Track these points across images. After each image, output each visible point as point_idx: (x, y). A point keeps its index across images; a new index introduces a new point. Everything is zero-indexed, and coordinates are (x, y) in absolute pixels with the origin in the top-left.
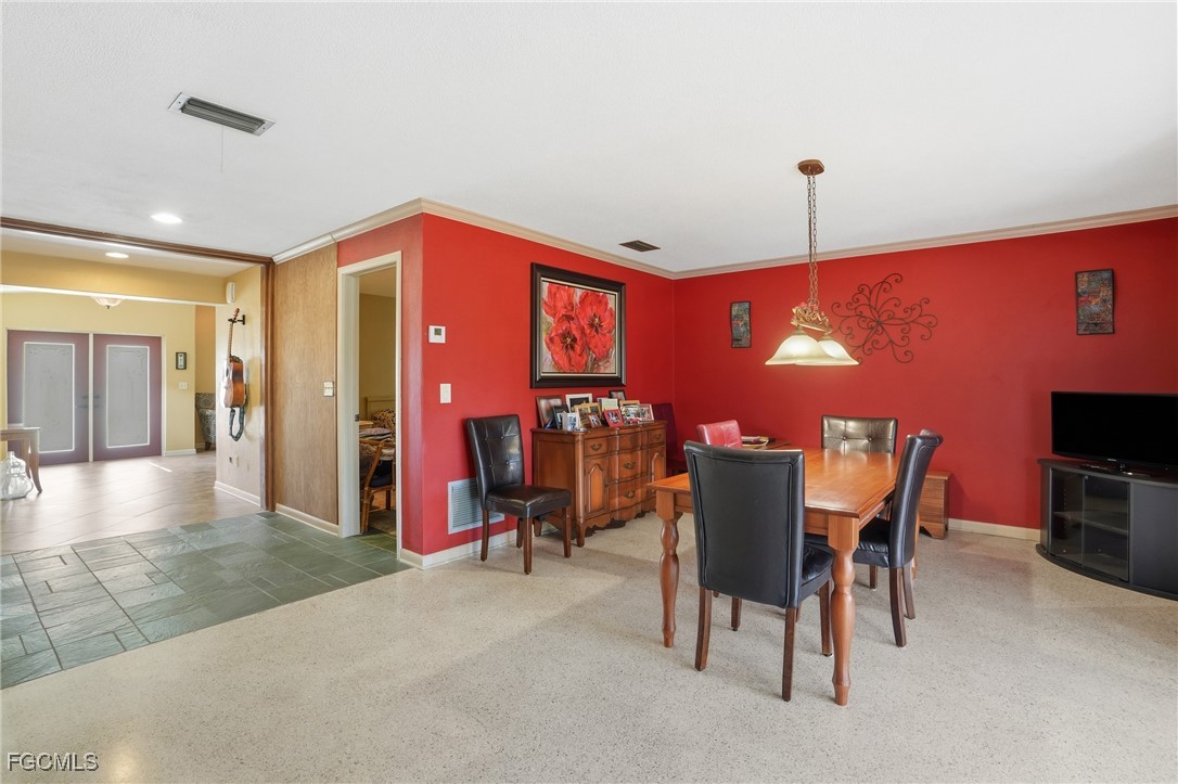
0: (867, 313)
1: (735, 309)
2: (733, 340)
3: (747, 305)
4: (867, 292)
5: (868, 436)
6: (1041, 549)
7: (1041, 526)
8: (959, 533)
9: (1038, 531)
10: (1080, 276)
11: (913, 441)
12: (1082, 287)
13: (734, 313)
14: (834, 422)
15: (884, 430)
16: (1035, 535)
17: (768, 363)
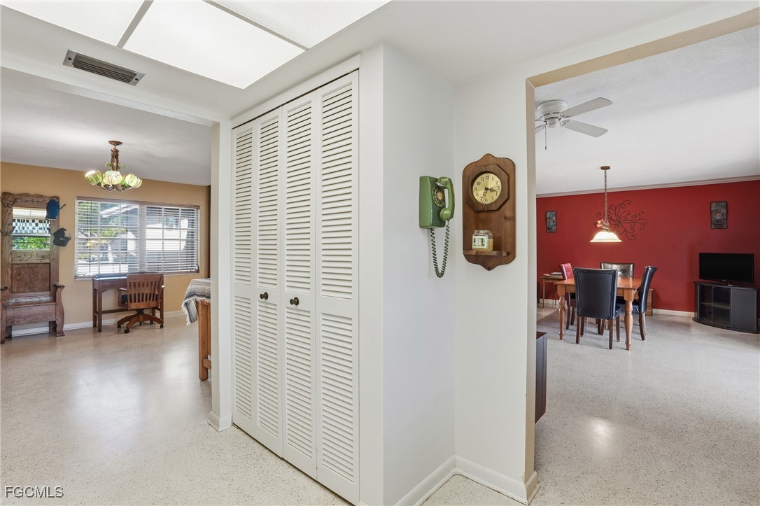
0: (614, 217)
1: (548, 214)
2: (548, 229)
3: (554, 213)
4: (614, 208)
5: (621, 271)
6: (695, 319)
7: (695, 311)
8: (657, 315)
9: (694, 313)
10: (712, 204)
11: (648, 269)
12: (713, 209)
13: (548, 216)
14: (606, 265)
15: (629, 268)
16: (692, 314)
17: (592, 241)
